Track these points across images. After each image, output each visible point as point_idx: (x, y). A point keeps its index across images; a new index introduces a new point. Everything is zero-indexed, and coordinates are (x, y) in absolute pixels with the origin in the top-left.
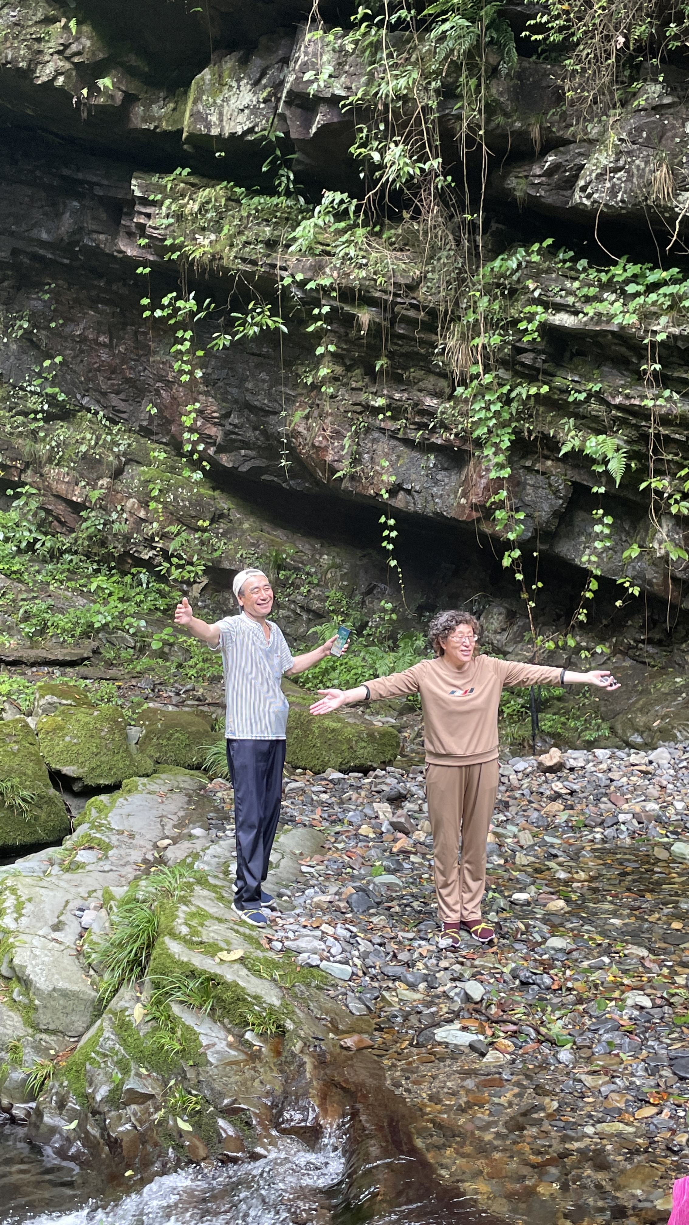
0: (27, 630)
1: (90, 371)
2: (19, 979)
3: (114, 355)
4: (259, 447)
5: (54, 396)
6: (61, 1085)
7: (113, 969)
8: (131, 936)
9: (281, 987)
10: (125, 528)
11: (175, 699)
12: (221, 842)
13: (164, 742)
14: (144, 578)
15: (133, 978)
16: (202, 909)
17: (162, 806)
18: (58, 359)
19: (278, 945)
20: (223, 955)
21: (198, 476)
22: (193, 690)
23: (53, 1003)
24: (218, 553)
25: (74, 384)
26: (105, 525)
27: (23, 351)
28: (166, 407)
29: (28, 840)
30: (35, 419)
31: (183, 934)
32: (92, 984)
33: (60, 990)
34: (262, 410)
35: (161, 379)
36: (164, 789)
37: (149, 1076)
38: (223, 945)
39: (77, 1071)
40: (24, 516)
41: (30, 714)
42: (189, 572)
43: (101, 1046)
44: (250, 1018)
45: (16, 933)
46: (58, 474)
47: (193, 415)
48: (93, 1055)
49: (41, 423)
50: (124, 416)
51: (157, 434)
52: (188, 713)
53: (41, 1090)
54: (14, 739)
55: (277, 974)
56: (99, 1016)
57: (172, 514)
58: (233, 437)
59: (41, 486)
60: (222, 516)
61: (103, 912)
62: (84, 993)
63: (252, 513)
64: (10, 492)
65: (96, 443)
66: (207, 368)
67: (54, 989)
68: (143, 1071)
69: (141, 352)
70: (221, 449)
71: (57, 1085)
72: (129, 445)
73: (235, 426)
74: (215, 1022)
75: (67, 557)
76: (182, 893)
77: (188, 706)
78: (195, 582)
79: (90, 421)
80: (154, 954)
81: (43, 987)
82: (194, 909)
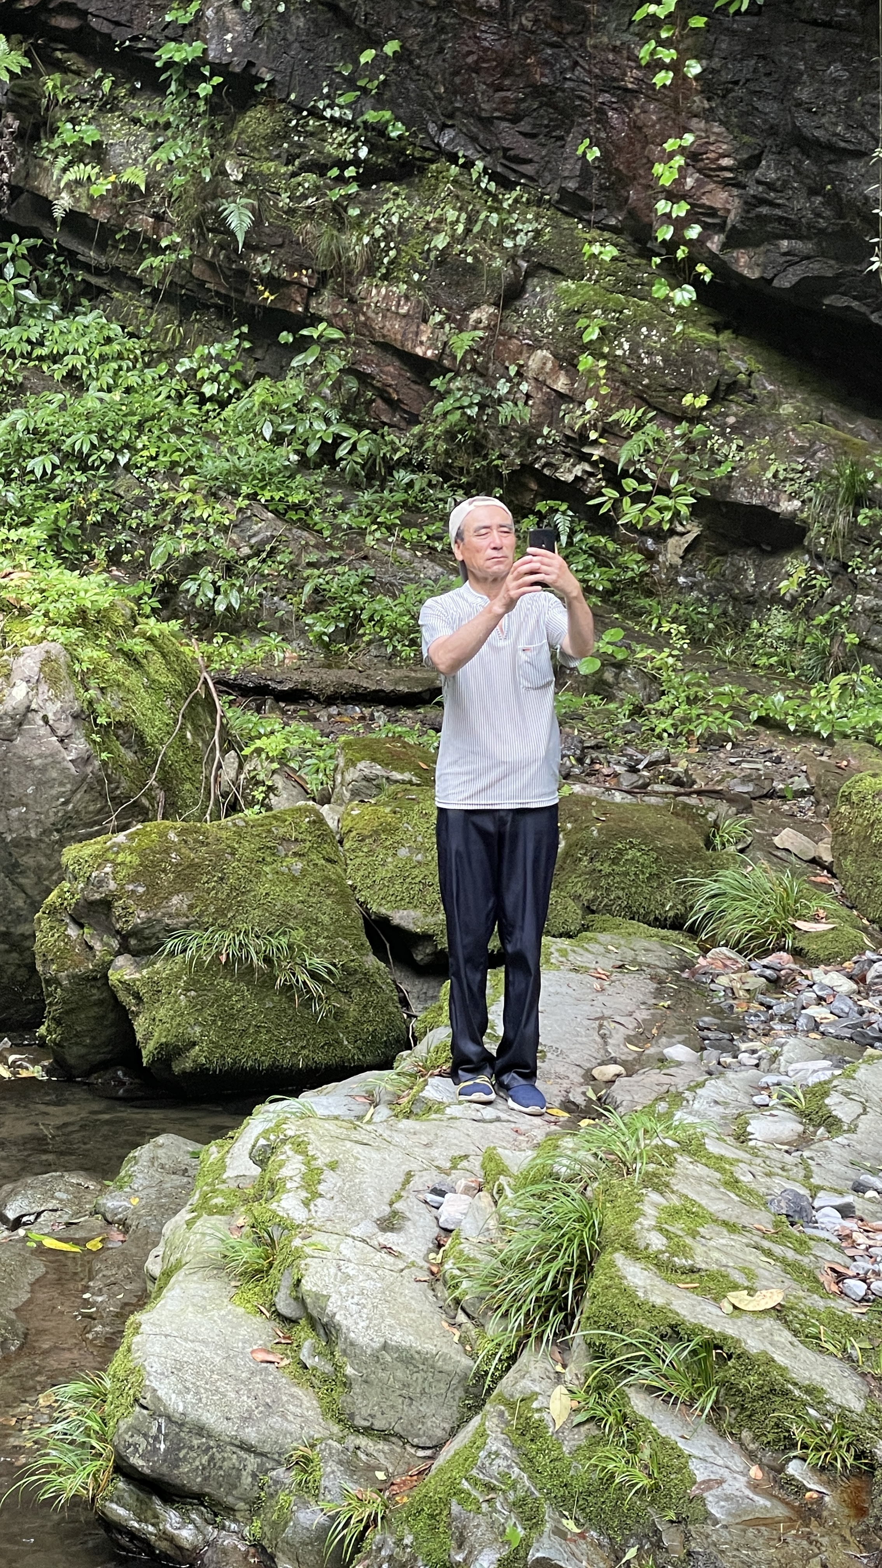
0: (318, 629)
1: (457, 73)
2: (313, 1322)
3: (509, 35)
4: (822, 232)
5: (380, 130)
6: (399, 1542)
7: (506, 1315)
8: (542, 1248)
9: (863, 1375)
10: (525, 414)
11: (627, 780)
12: (730, 1075)
13: (606, 868)
14: (562, 522)
15: (549, 1333)
16: (694, 1203)
17: (601, 998)
18: (391, 47)
19: (858, 1288)
20: (740, 1298)
21: (685, 295)
22: (667, 761)
23: (381, 1374)
24: (725, 469)
25: (423, 102)
26: (482, 406)
27: (318, 31)
28: (619, 149)
29: (320, 1057)
30: (341, 180)
31: (653, 1248)
32: (463, 1341)
33: (397, 1349)
34: (830, 148)
35: (611, 85)
36: (606, 964)
37: (582, 1535)
38: (737, 1277)
39: (432, 1516)
40: (313, 387)
41: (325, 799)
42: (660, 510)
43: (482, 1468)
44: (799, 1435)
45: (307, 1230)
46: (386, 297)
47: (679, 161)
48: (466, 1485)
49: (353, 189)
50: (528, 169)
51: (599, 207)
52: (656, 808)
53: (357, 1550)
54: (295, 848)
55: (856, 1347)
56: (477, 1407)
57: (625, 383)
58: (764, 210)
59: (350, 323)
60: (733, 387)
61: (484, 1199)
62: (446, 1358)
63: (802, 382)
64: (286, 337)
65: (468, 231)
66: (710, 57)
67: (385, 1347)
68: (570, 1525)
69: (568, 28)
70: (735, 240)
71: (390, 1541)
72: (538, 233)
73: (770, 186)
74: (722, 1436)
75: (403, 476)
76: (651, 1167)
77: (656, 794)
78: (672, 532)
79: (455, 182)
80: (593, 1286)
81: (362, 1341)
82: (675, 1201)
